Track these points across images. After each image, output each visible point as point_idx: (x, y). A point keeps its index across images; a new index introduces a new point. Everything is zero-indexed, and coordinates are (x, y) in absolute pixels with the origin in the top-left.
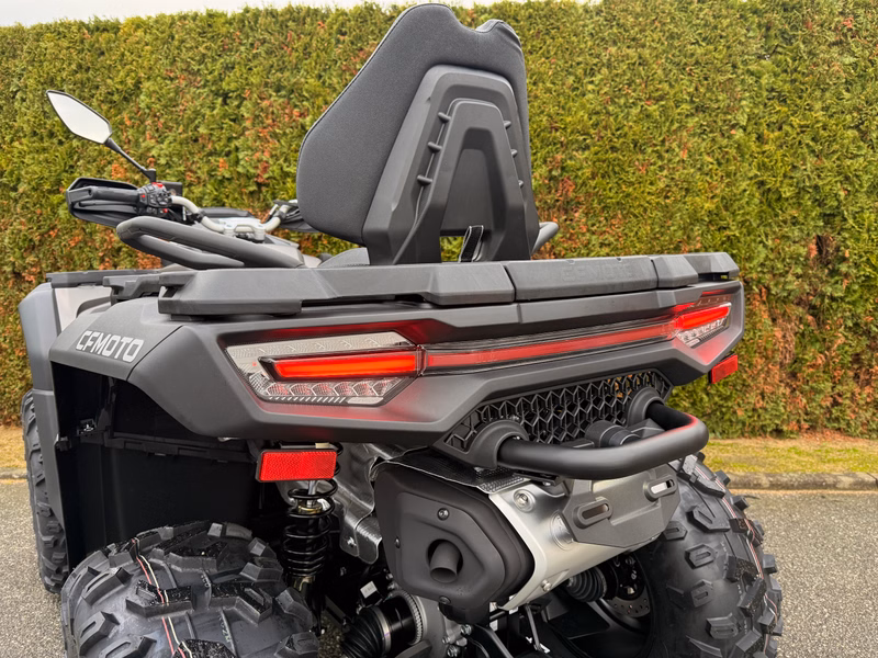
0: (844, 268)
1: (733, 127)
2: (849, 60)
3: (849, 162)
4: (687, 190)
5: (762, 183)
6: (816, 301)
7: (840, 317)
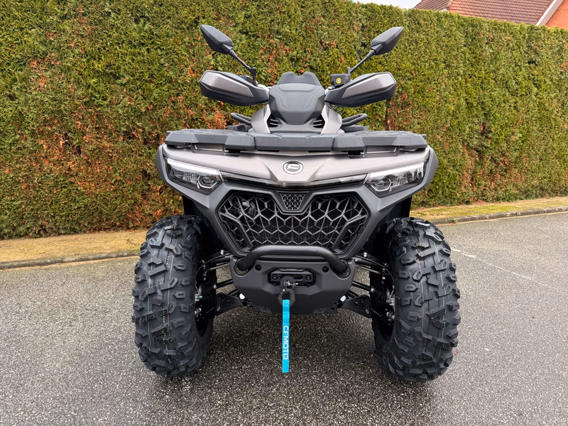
0: (490, 135)
1: (458, 75)
2: (491, 51)
3: (493, 93)
4: (446, 101)
5: (466, 100)
6: (480, 149)
7: (487, 155)
